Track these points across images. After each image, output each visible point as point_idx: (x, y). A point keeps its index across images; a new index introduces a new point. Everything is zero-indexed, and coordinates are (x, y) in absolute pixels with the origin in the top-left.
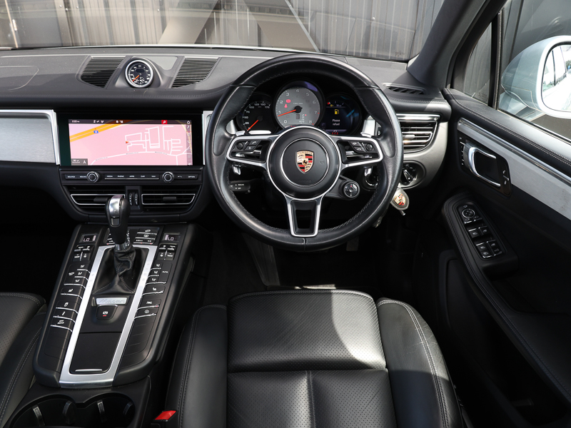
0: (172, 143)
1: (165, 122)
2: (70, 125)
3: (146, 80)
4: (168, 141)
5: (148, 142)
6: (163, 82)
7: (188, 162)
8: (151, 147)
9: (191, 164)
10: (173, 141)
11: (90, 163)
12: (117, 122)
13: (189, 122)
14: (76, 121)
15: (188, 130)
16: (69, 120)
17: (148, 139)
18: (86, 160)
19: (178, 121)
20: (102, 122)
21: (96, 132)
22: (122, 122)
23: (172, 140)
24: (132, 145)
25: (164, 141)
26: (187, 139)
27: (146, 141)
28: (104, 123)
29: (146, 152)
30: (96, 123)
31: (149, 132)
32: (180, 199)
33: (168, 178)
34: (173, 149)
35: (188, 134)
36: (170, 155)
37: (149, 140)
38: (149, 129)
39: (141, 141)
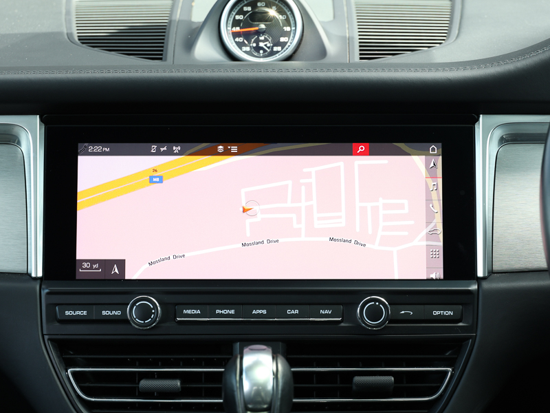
0: (382, 212)
1: (362, 148)
2: (80, 158)
3: (277, 44)
4: (369, 205)
5: (309, 209)
6: (331, 48)
7: (429, 268)
8: (318, 224)
9: (438, 273)
10: (386, 207)
11: (133, 273)
12: (221, 148)
13: (435, 149)
14: (98, 148)
15: (430, 170)
16: (81, 146)
17: (309, 198)
18: (121, 264)
19: (402, 145)
20: (176, 149)
21: (156, 178)
22: (234, 149)
23: (382, 201)
24: (260, 217)
25: (358, 204)
26: (429, 200)
27: (303, 204)
28: (180, 153)
29: (303, 238)
30: (158, 153)
31: (313, 180)
32: (406, 384)
33: (374, 313)
34: (385, 229)
35: (431, 182)
36: (376, 247)
37: (314, 203)
38: (313, 170)
39: (289, 204)
